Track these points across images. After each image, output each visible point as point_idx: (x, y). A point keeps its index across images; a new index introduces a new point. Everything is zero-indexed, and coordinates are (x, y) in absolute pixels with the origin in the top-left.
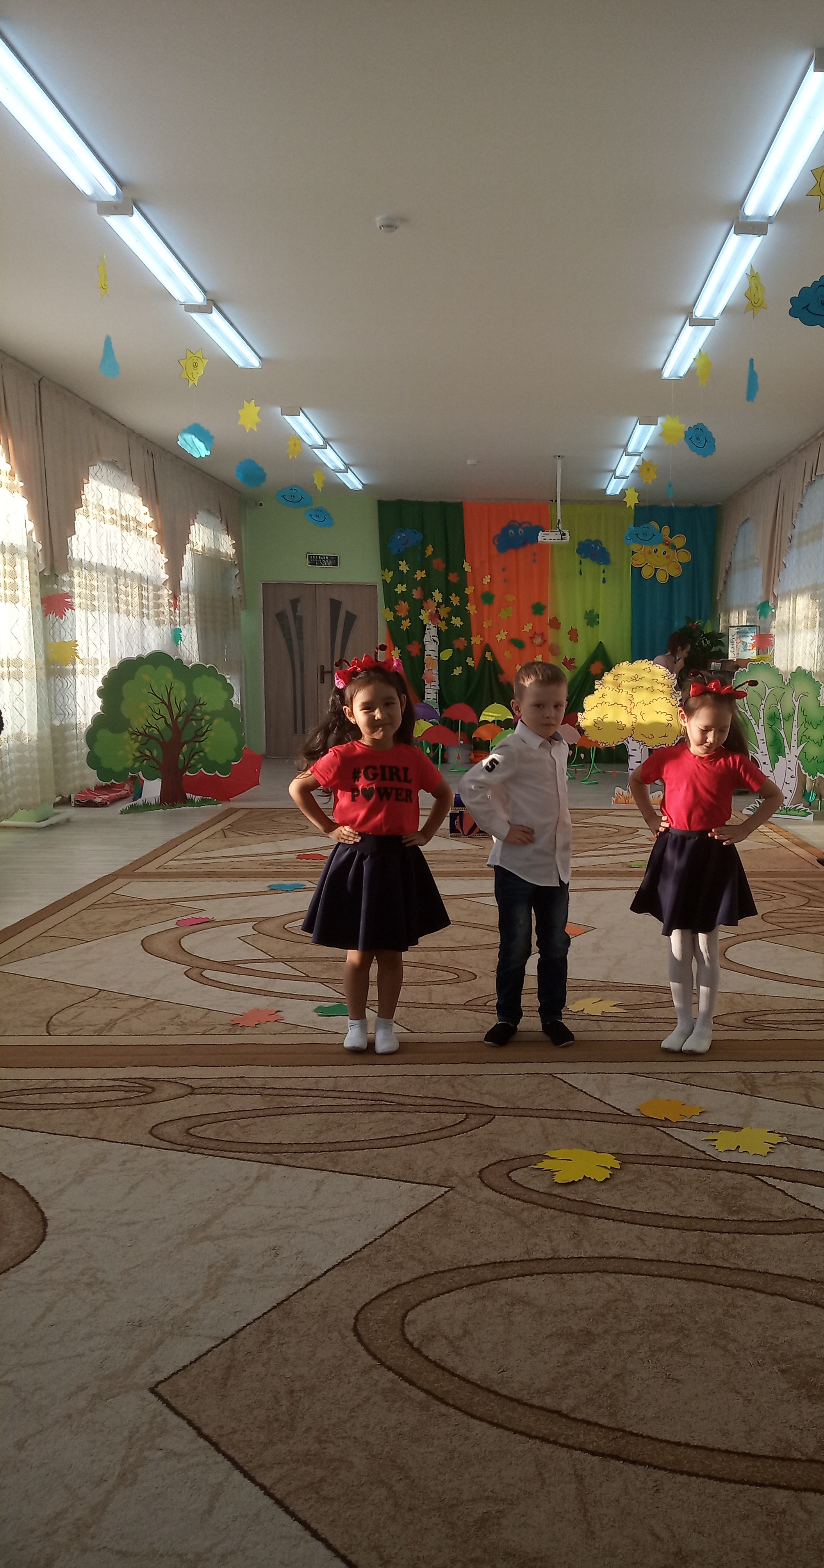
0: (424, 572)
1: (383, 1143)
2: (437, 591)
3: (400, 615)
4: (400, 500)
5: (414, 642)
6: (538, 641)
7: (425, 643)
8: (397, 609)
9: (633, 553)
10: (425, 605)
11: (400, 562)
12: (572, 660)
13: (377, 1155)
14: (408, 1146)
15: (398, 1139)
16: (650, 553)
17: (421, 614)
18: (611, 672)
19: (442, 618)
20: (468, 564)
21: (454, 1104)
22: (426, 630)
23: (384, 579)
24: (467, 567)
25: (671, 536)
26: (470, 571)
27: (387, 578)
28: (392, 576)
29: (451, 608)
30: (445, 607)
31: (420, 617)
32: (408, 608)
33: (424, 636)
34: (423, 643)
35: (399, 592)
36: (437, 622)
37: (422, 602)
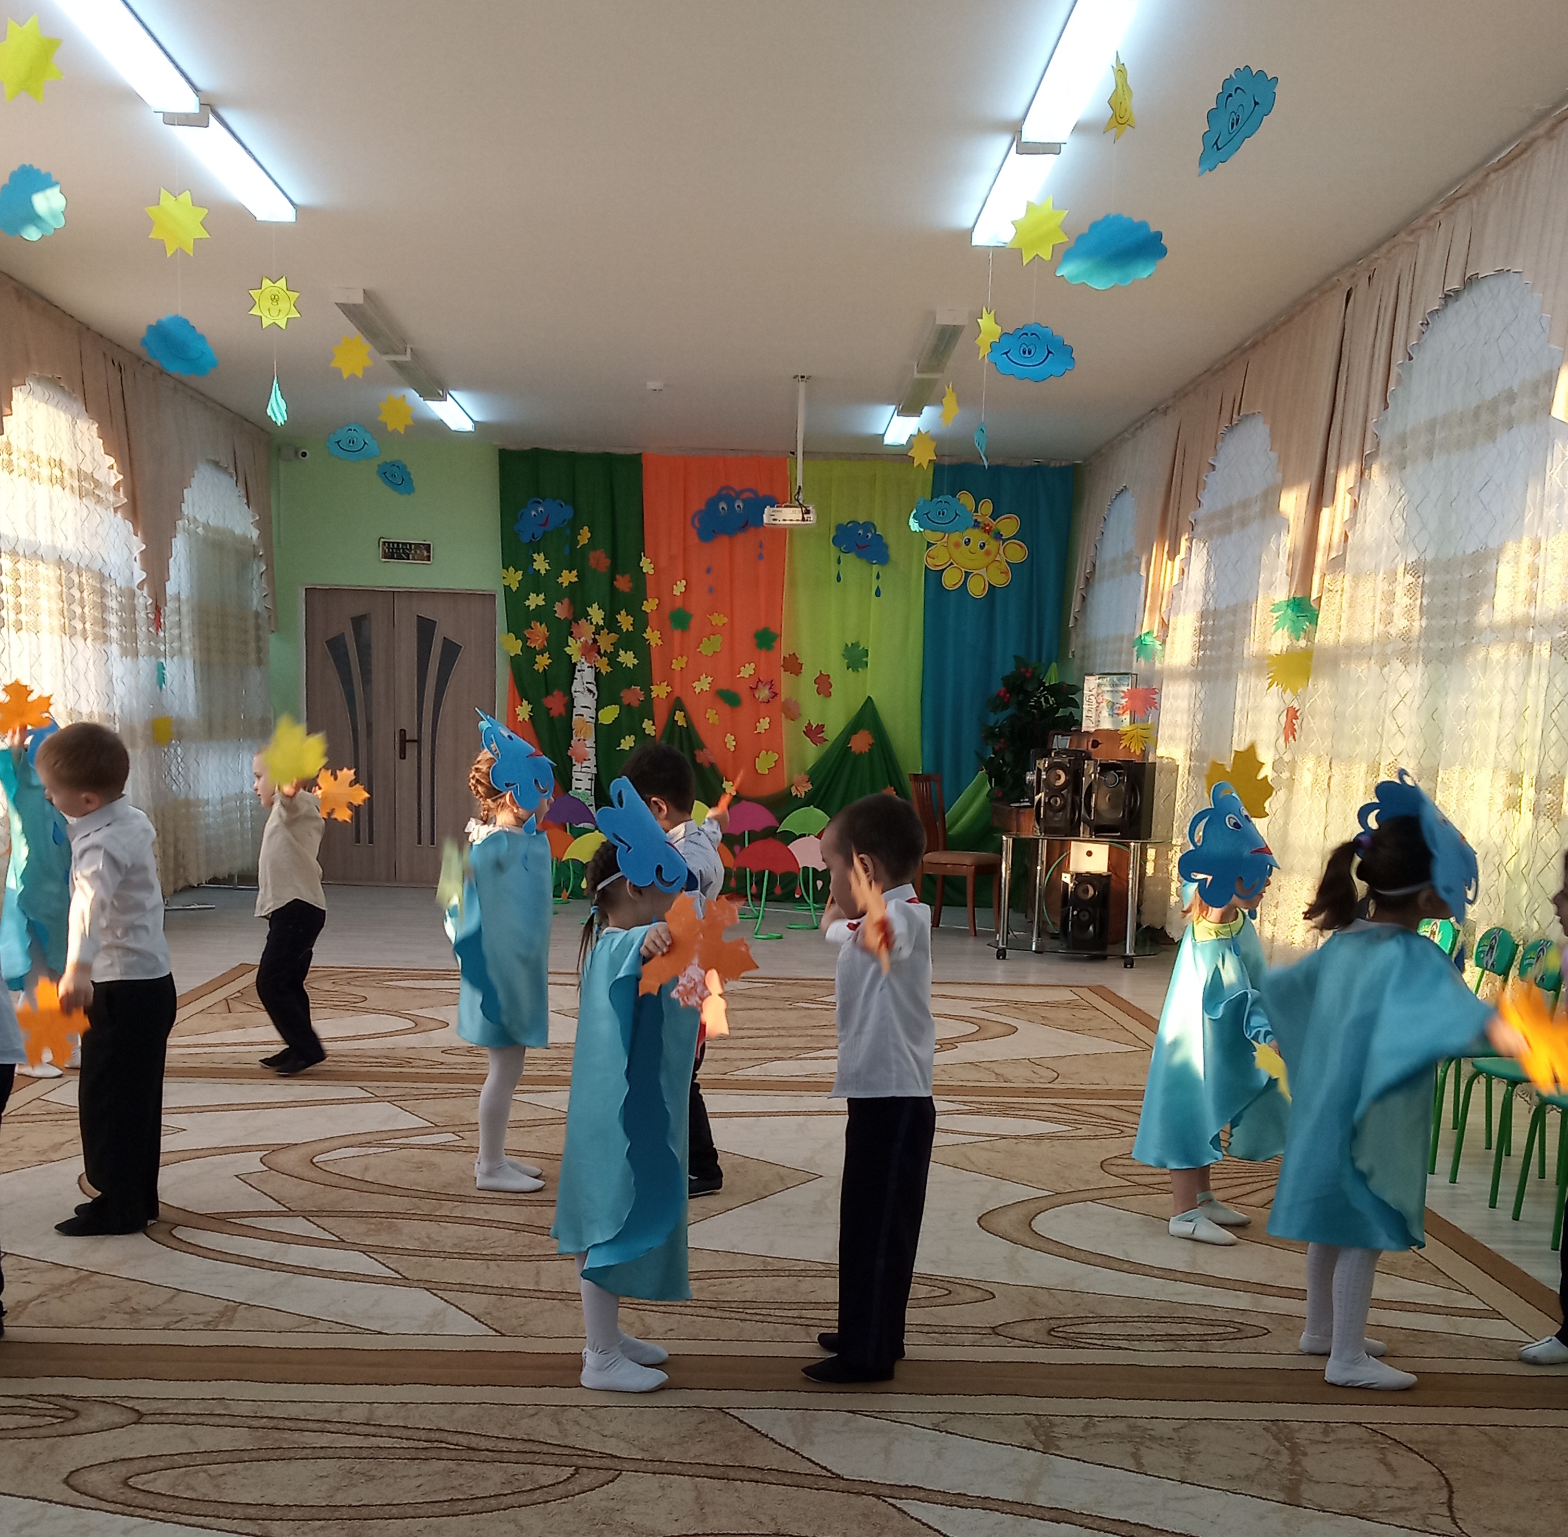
0: (575, 573)
2: (595, 606)
3: (532, 646)
4: (536, 449)
5: (555, 694)
6: (763, 693)
7: (574, 694)
8: (528, 636)
9: (930, 547)
10: (574, 629)
11: (535, 556)
12: (820, 728)
16: (958, 545)
17: (568, 646)
19: (602, 652)
20: (649, 560)
21: (558, 1451)
22: (577, 672)
23: (507, 584)
24: (647, 565)
25: (994, 516)
26: (651, 572)
27: (512, 581)
28: (521, 578)
29: (618, 636)
30: (608, 634)
31: (567, 649)
32: (547, 634)
33: (572, 683)
34: (571, 694)
35: (532, 607)
36: (594, 659)
37: (571, 624)
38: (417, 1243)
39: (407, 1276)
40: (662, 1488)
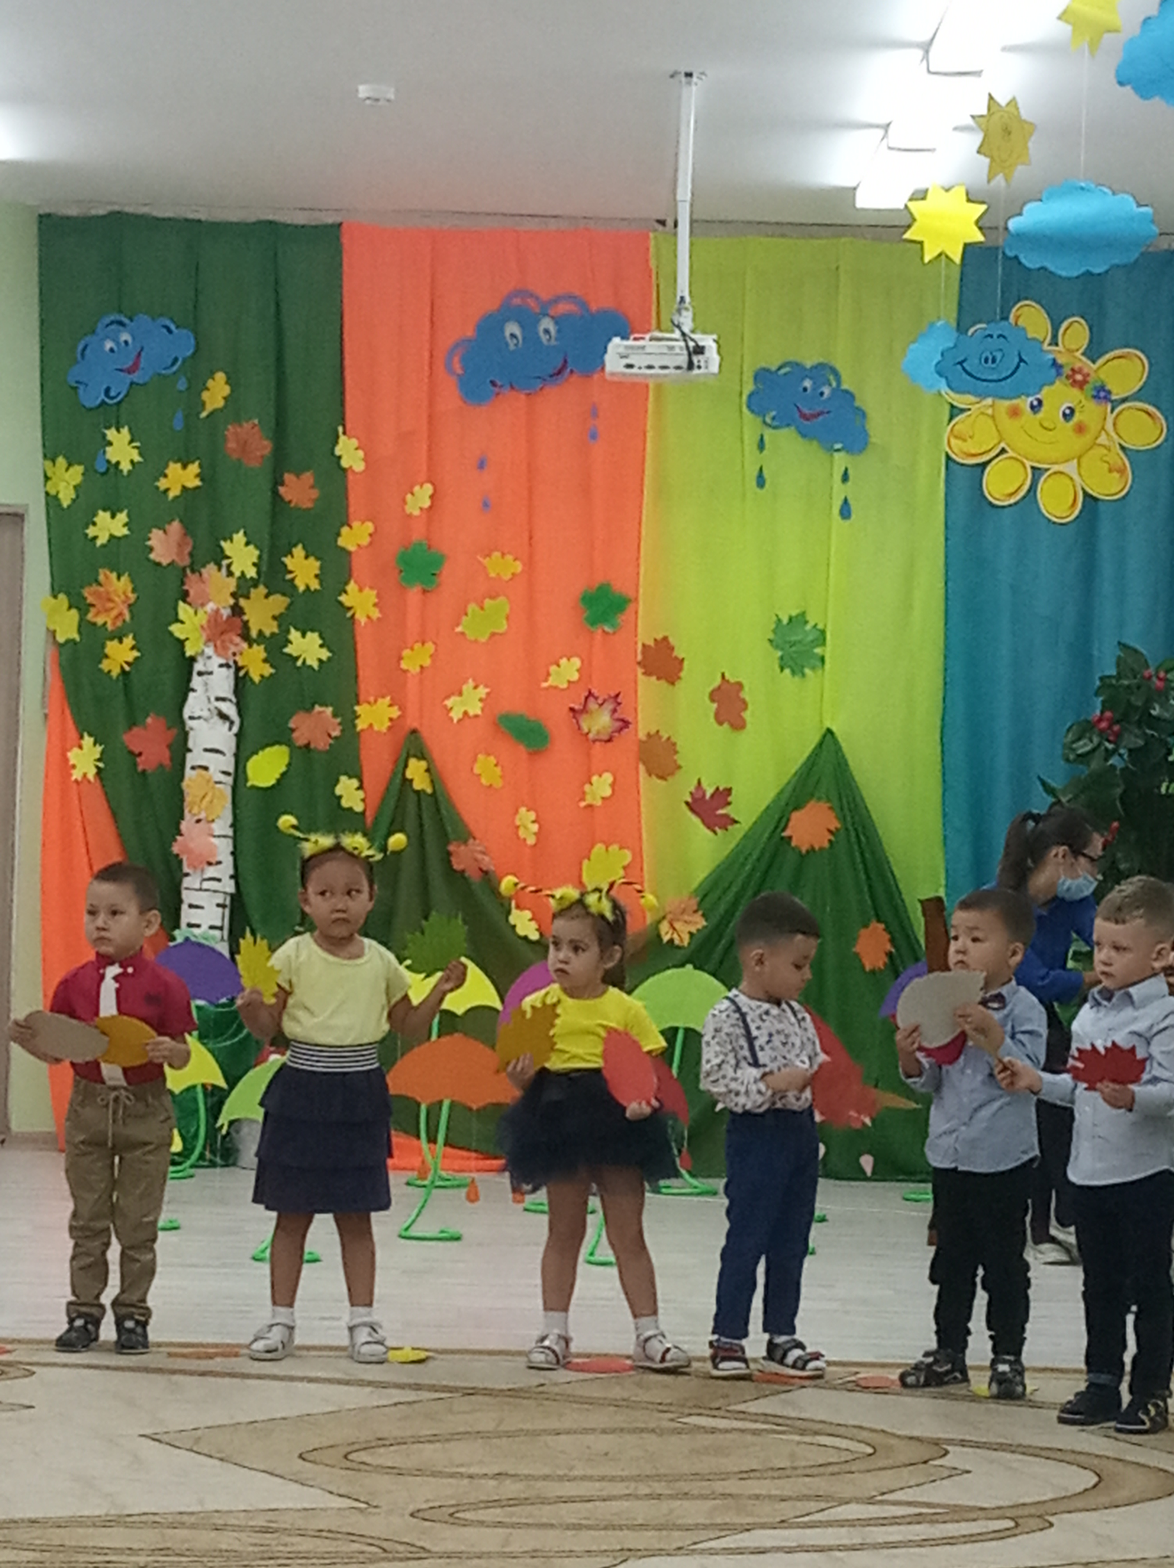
0: (194, 468)
2: (239, 537)
3: (100, 621)
4: (119, 213)
5: (147, 720)
6: (599, 721)
7: (189, 723)
8: (90, 600)
9: (955, 412)
10: (192, 585)
11: (111, 434)
12: (724, 795)
16: (1014, 414)
17: (177, 620)
19: (254, 634)
20: (354, 442)
22: (195, 678)
23: (51, 492)
24: (350, 453)
25: (1093, 352)
26: (359, 467)
27: (62, 486)
28: (78, 479)
29: (287, 600)
30: (267, 596)
31: (175, 629)
32: (132, 597)
33: (184, 699)
34: (182, 723)
35: (102, 540)
36: (233, 649)
37: (184, 574)
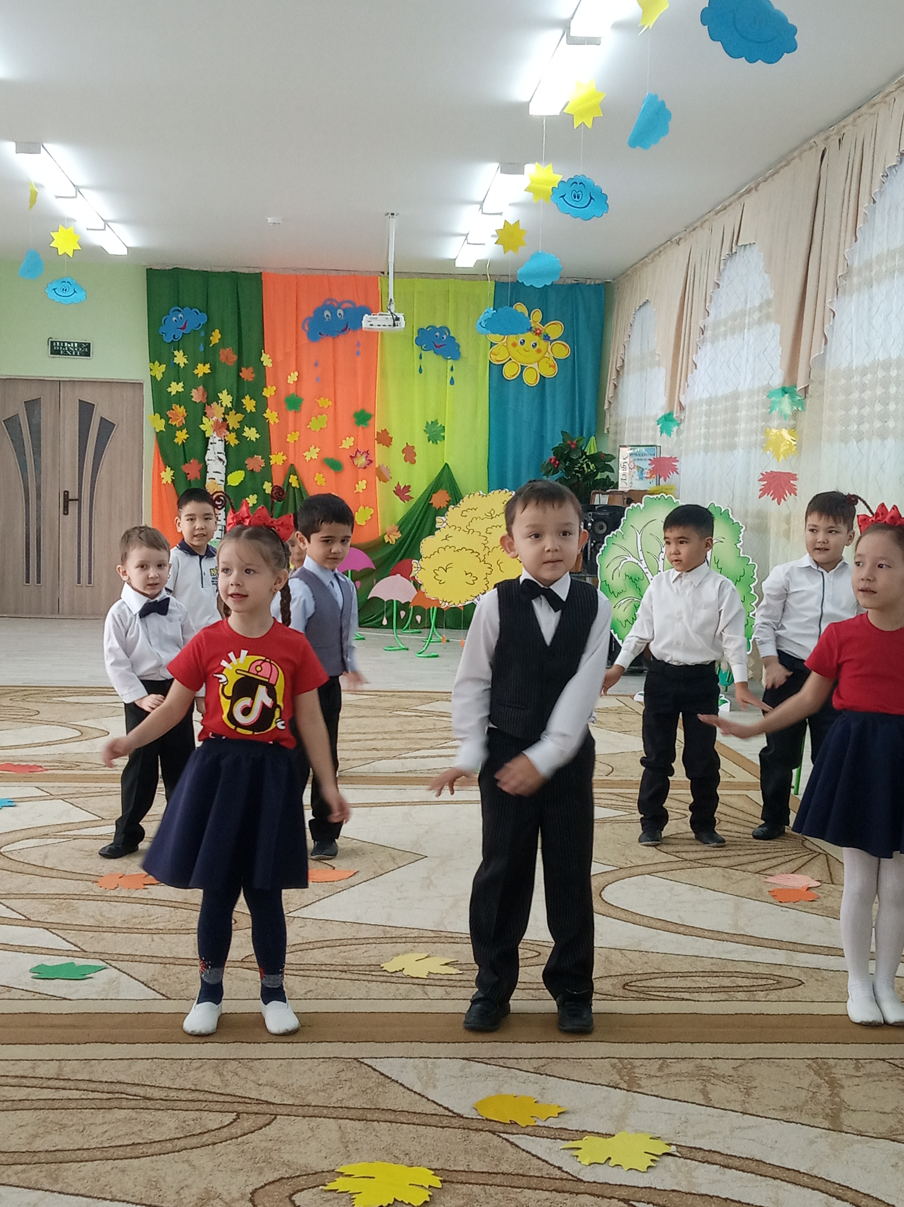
0: (208, 366)
1: (120, 1152)
2: (225, 392)
3: (174, 424)
4: (177, 268)
5: (191, 461)
6: (361, 461)
7: (208, 462)
8: (170, 416)
9: (492, 345)
10: (208, 410)
11: (176, 353)
12: (407, 488)
13: (112, 1169)
14: (155, 1157)
15: (141, 1147)
16: (514, 345)
17: (203, 423)
18: (458, 505)
19: (231, 428)
20: (268, 356)
21: (222, 1098)
22: (209, 445)
23: (153, 375)
24: (266, 360)
25: (544, 322)
26: (270, 365)
27: (157, 373)
28: (164, 370)
29: (243, 416)
30: (235, 414)
31: (201, 426)
32: (186, 415)
33: (205, 454)
34: (205, 462)
35: (173, 393)
36: (224, 434)
37: (205, 406)
38: (92, 920)
39: (84, 949)
40: (312, 1130)
